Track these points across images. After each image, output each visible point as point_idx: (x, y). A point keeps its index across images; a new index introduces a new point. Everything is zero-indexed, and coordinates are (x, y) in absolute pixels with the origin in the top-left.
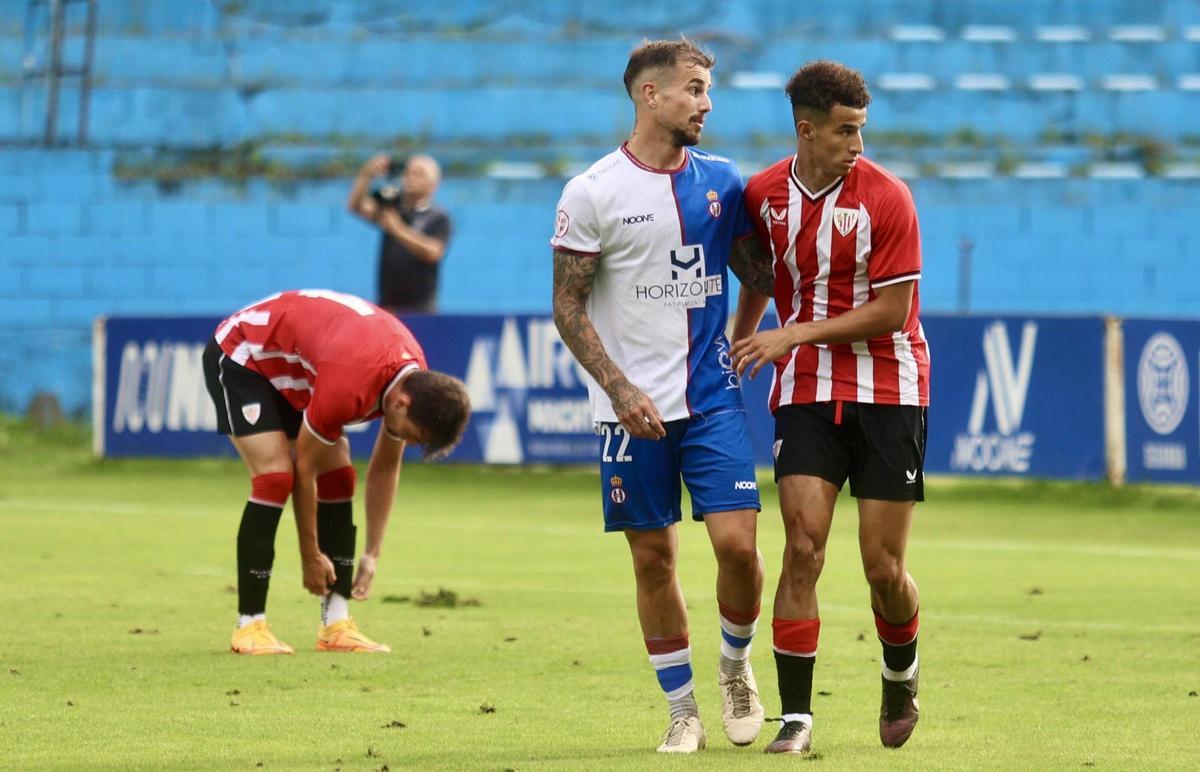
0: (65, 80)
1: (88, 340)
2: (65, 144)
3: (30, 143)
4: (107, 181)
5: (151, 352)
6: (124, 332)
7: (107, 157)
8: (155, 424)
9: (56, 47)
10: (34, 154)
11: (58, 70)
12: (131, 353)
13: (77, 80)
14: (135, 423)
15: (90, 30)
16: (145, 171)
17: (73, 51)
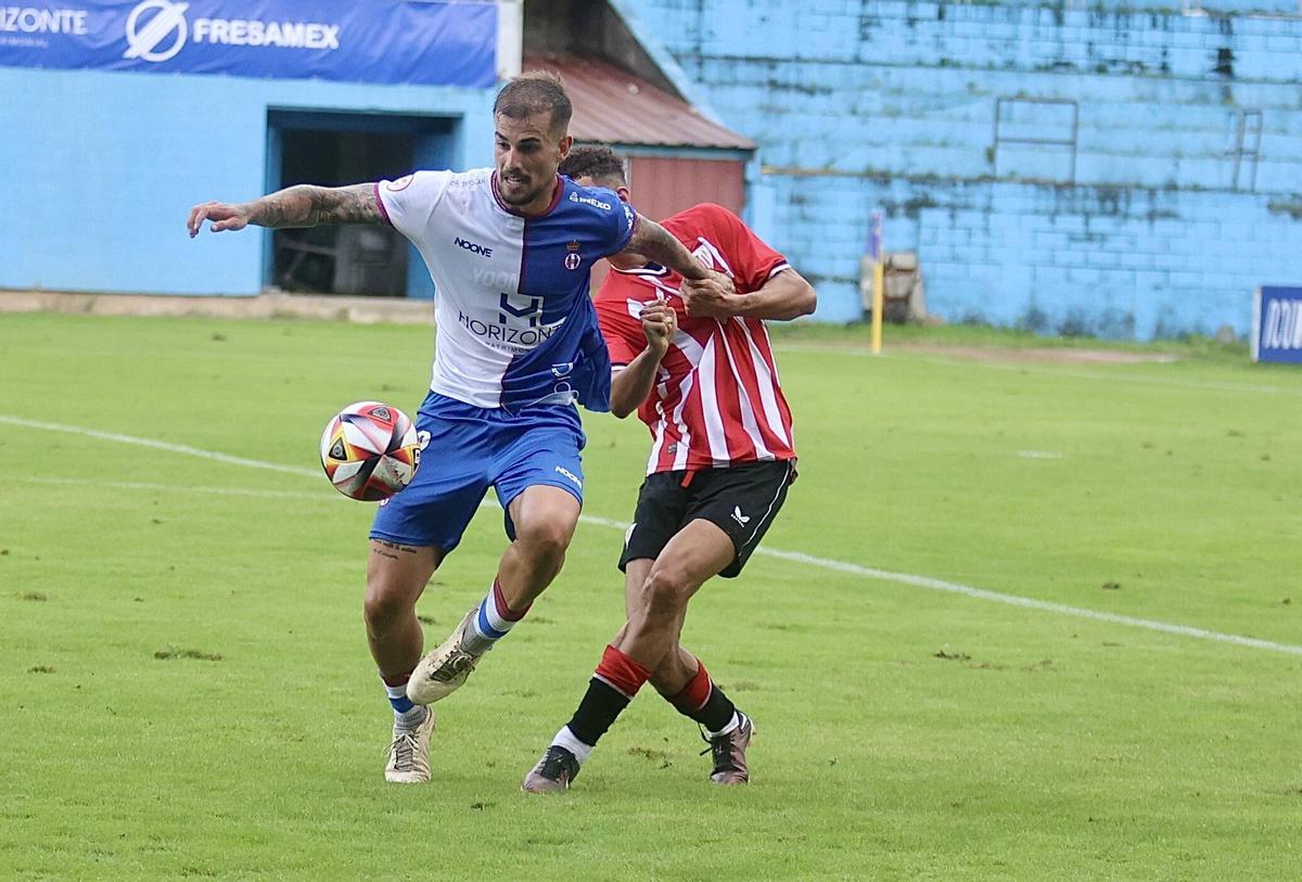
0: (1244, 156)
1: (1250, 298)
2: (1243, 192)
3: (1226, 190)
4: (1264, 211)
5: (1286, 305)
6: (1270, 294)
7: (1265, 200)
8: (1286, 345)
9: (1240, 140)
10: (1227, 196)
11: (1240, 151)
12: (1274, 305)
13: (1250, 156)
14: (1276, 344)
15: (1259, 130)
16: (1284, 208)
17: (1249, 141)
